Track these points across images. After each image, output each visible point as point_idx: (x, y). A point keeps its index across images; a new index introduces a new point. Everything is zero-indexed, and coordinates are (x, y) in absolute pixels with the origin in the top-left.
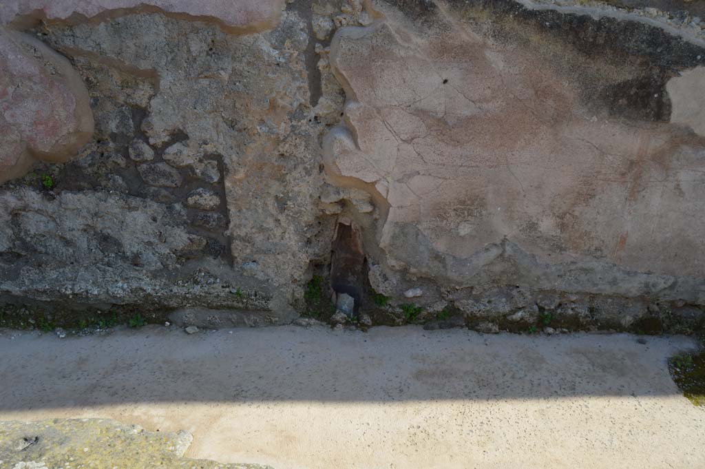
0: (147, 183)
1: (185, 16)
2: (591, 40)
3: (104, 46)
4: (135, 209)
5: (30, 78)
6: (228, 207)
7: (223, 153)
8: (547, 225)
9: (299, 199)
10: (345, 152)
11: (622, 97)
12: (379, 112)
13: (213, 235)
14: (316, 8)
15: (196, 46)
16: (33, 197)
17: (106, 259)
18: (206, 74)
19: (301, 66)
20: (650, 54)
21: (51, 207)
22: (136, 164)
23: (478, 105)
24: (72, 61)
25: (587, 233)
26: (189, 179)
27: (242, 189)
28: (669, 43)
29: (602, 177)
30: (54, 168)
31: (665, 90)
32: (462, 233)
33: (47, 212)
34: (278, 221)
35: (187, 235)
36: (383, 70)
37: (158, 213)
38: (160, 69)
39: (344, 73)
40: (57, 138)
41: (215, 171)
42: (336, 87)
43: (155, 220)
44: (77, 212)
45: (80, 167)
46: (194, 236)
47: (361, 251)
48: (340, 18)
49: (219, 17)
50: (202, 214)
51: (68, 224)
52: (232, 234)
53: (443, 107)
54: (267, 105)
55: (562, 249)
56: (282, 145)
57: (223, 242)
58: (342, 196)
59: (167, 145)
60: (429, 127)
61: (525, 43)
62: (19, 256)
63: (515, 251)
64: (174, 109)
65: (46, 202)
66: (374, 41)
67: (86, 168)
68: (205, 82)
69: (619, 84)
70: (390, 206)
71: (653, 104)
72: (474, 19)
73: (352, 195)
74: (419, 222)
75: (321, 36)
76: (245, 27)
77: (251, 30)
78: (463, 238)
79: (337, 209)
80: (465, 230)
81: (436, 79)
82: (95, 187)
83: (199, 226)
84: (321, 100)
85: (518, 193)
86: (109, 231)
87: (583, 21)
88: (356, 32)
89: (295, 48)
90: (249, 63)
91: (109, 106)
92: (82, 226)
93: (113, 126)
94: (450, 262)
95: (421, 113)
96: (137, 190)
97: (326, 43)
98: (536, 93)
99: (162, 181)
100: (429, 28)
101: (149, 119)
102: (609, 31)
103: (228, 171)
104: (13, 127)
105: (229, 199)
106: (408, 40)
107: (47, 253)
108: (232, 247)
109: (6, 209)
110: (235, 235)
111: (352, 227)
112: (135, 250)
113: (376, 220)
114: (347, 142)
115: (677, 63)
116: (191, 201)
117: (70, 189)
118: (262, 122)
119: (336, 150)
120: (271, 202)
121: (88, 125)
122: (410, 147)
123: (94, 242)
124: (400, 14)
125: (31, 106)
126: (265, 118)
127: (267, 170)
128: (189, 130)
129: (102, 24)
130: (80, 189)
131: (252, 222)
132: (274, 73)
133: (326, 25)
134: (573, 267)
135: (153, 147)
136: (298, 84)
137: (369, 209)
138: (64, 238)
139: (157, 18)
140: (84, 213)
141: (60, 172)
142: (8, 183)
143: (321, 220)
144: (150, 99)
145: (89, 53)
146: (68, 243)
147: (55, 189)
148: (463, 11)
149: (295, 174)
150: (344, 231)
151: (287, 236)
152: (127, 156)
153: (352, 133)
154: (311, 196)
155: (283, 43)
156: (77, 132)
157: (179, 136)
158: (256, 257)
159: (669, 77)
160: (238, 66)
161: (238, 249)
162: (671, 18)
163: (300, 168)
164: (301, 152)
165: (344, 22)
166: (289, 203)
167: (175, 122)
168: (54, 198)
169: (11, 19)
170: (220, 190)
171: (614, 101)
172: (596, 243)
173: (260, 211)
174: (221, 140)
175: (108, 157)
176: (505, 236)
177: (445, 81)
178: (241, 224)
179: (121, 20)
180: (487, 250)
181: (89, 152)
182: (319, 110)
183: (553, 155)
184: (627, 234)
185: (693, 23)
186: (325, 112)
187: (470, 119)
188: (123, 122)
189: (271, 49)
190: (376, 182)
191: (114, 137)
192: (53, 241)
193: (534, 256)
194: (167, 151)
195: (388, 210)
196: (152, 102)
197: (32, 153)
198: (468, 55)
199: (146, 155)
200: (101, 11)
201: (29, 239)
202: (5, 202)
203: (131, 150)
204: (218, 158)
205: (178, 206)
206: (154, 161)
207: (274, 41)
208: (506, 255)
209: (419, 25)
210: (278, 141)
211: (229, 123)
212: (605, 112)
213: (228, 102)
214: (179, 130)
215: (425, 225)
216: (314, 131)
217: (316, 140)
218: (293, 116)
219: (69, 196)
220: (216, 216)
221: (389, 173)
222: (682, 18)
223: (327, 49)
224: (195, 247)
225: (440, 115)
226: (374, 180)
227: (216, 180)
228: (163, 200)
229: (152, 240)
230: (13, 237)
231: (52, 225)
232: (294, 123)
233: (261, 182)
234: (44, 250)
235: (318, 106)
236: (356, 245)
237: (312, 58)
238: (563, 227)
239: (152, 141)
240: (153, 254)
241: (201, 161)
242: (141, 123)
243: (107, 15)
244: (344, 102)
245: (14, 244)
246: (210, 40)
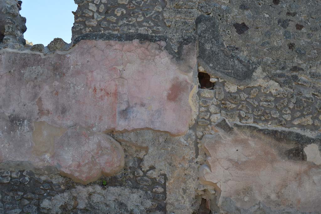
0: (139, 184)
1: (159, 131)
2: (279, 137)
3: (132, 139)
4: (134, 193)
5: (107, 148)
6: (166, 192)
7: (166, 174)
8: (273, 196)
9: (191, 189)
10: (207, 173)
11: (291, 154)
12: (218, 160)
13: (160, 203)
14: (197, 129)
15: (161, 140)
16: (98, 188)
17: (121, 212)
18: (164, 148)
19: (193, 146)
20: (297, 140)
21: (104, 192)
22: (136, 177)
23: (248, 157)
24: (121, 143)
25: (287, 199)
26: (154, 182)
27: (172, 186)
28: (302, 137)
29: (288, 179)
30: (107, 178)
31: (303, 151)
32: (245, 200)
33: (102, 194)
34: (183, 197)
35: (151, 203)
36: (219, 147)
37: (142, 194)
38: (149, 147)
39: (207, 148)
40: (113, 168)
41: (163, 179)
42: (204, 153)
43: (140, 197)
44: (113, 194)
45: (117, 178)
46: (154, 203)
47: (210, 208)
48: (205, 132)
49: (169, 131)
50: (157, 195)
51: (109, 198)
52: (167, 202)
53: (237, 159)
54: (182, 158)
55: (279, 205)
56: (186, 171)
57: (163, 205)
58: (205, 188)
59: (148, 171)
60: (233, 165)
61: (260, 139)
62: (87, 210)
63: (263, 206)
64: (152, 159)
65: (103, 190)
66: (216, 139)
67: (119, 178)
68: (163, 151)
69: (290, 150)
70: (221, 191)
71: (301, 155)
72: (245, 132)
73: (208, 188)
74: (231, 197)
75: (199, 137)
76: (177, 134)
77: (178, 135)
78: (246, 202)
79: (202, 193)
80: (246, 199)
81: (235, 150)
82: (121, 185)
83: (156, 199)
84: (199, 156)
85: (263, 186)
86: (123, 201)
87: (276, 132)
88: (210, 136)
89: (191, 141)
90: (177, 145)
91: (130, 158)
92: (114, 199)
93: (131, 164)
94: (242, 211)
95: (230, 160)
96: (136, 186)
97: (201, 139)
98: (265, 153)
99: (145, 183)
100: (232, 134)
101: (143, 162)
102: (284, 134)
103: (167, 179)
104: (98, 164)
105: (167, 189)
106: (225, 138)
107: (99, 210)
108: (167, 207)
109: (88, 192)
110: (168, 202)
111: (207, 199)
112: (131, 208)
113: (216, 196)
114: (208, 170)
115: (305, 143)
116: (154, 190)
117: (112, 186)
118: (180, 163)
119: (204, 172)
120: (181, 190)
121: (123, 164)
122: (227, 171)
123: (117, 205)
124: (223, 131)
125: (106, 157)
126: (181, 162)
127: (181, 179)
128: (156, 166)
129: (133, 133)
130: (116, 186)
131: (174, 198)
132: (185, 148)
133: (201, 134)
134: (284, 212)
135: (143, 171)
136: (192, 151)
137: (214, 192)
138: (106, 204)
139: (150, 131)
140: (116, 194)
141: (110, 179)
142: (91, 183)
143: (197, 197)
144: (144, 156)
145: (127, 141)
146: (107, 205)
147: (107, 186)
148: (241, 130)
149: (190, 181)
150: (204, 201)
151: (186, 202)
152: (134, 174)
153: (209, 167)
154: (195, 188)
155: (188, 139)
156: (120, 166)
157: (152, 168)
158: (174, 211)
159: (304, 147)
160: (174, 146)
161: (169, 208)
162: (301, 130)
163: (191, 179)
164: (192, 173)
165: (206, 133)
166: (187, 191)
167: (151, 163)
168: (106, 189)
169: (104, 130)
170: (164, 186)
171: (289, 155)
172: (290, 202)
173: (177, 194)
174: (166, 169)
175: (127, 175)
176: (260, 201)
177: (237, 150)
178: (171, 198)
179: (138, 131)
180: (254, 206)
181: (121, 173)
182: (198, 160)
183: (272, 173)
184: (300, 199)
185: (308, 131)
186: (200, 160)
187: (245, 162)
188: (134, 163)
189: (184, 141)
190: (217, 183)
191: (130, 168)
192: (102, 205)
193: (270, 208)
194: (148, 173)
195: (221, 192)
196: (145, 157)
197: (102, 172)
198: (244, 142)
199: (141, 174)
200: (133, 129)
201: (93, 204)
202: (88, 190)
203: (135, 172)
204: (165, 175)
205: (149, 192)
206: (143, 176)
207: (185, 139)
208: (261, 208)
209: (229, 134)
210: (185, 170)
211: (169, 164)
212: (287, 158)
213: (169, 157)
214: (153, 166)
215: (233, 197)
216: (196, 166)
217: (197, 169)
218: (190, 162)
219: (112, 188)
220: (162, 195)
221: (221, 180)
222: (304, 130)
223: (201, 141)
224: (153, 207)
225: (236, 161)
226: (216, 182)
227: (163, 183)
228: (144, 190)
229: (138, 205)
230: (88, 203)
231: (103, 199)
232: (190, 164)
233: (178, 183)
234: (98, 208)
235: (197, 159)
236: (208, 206)
237: (196, 144)
238: (278, 197)
239: (143, 169)
240: (138, 210)
241: (159, 176)
242: (140, 163)
243: (134, 130)
244: (206, 157)
245: (87, 206)
246: (166, 138)
